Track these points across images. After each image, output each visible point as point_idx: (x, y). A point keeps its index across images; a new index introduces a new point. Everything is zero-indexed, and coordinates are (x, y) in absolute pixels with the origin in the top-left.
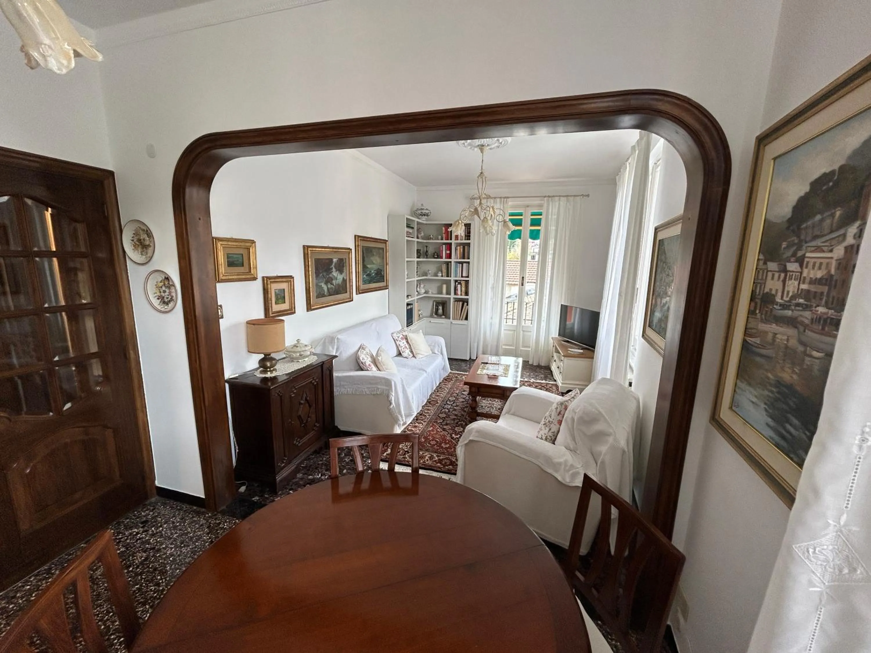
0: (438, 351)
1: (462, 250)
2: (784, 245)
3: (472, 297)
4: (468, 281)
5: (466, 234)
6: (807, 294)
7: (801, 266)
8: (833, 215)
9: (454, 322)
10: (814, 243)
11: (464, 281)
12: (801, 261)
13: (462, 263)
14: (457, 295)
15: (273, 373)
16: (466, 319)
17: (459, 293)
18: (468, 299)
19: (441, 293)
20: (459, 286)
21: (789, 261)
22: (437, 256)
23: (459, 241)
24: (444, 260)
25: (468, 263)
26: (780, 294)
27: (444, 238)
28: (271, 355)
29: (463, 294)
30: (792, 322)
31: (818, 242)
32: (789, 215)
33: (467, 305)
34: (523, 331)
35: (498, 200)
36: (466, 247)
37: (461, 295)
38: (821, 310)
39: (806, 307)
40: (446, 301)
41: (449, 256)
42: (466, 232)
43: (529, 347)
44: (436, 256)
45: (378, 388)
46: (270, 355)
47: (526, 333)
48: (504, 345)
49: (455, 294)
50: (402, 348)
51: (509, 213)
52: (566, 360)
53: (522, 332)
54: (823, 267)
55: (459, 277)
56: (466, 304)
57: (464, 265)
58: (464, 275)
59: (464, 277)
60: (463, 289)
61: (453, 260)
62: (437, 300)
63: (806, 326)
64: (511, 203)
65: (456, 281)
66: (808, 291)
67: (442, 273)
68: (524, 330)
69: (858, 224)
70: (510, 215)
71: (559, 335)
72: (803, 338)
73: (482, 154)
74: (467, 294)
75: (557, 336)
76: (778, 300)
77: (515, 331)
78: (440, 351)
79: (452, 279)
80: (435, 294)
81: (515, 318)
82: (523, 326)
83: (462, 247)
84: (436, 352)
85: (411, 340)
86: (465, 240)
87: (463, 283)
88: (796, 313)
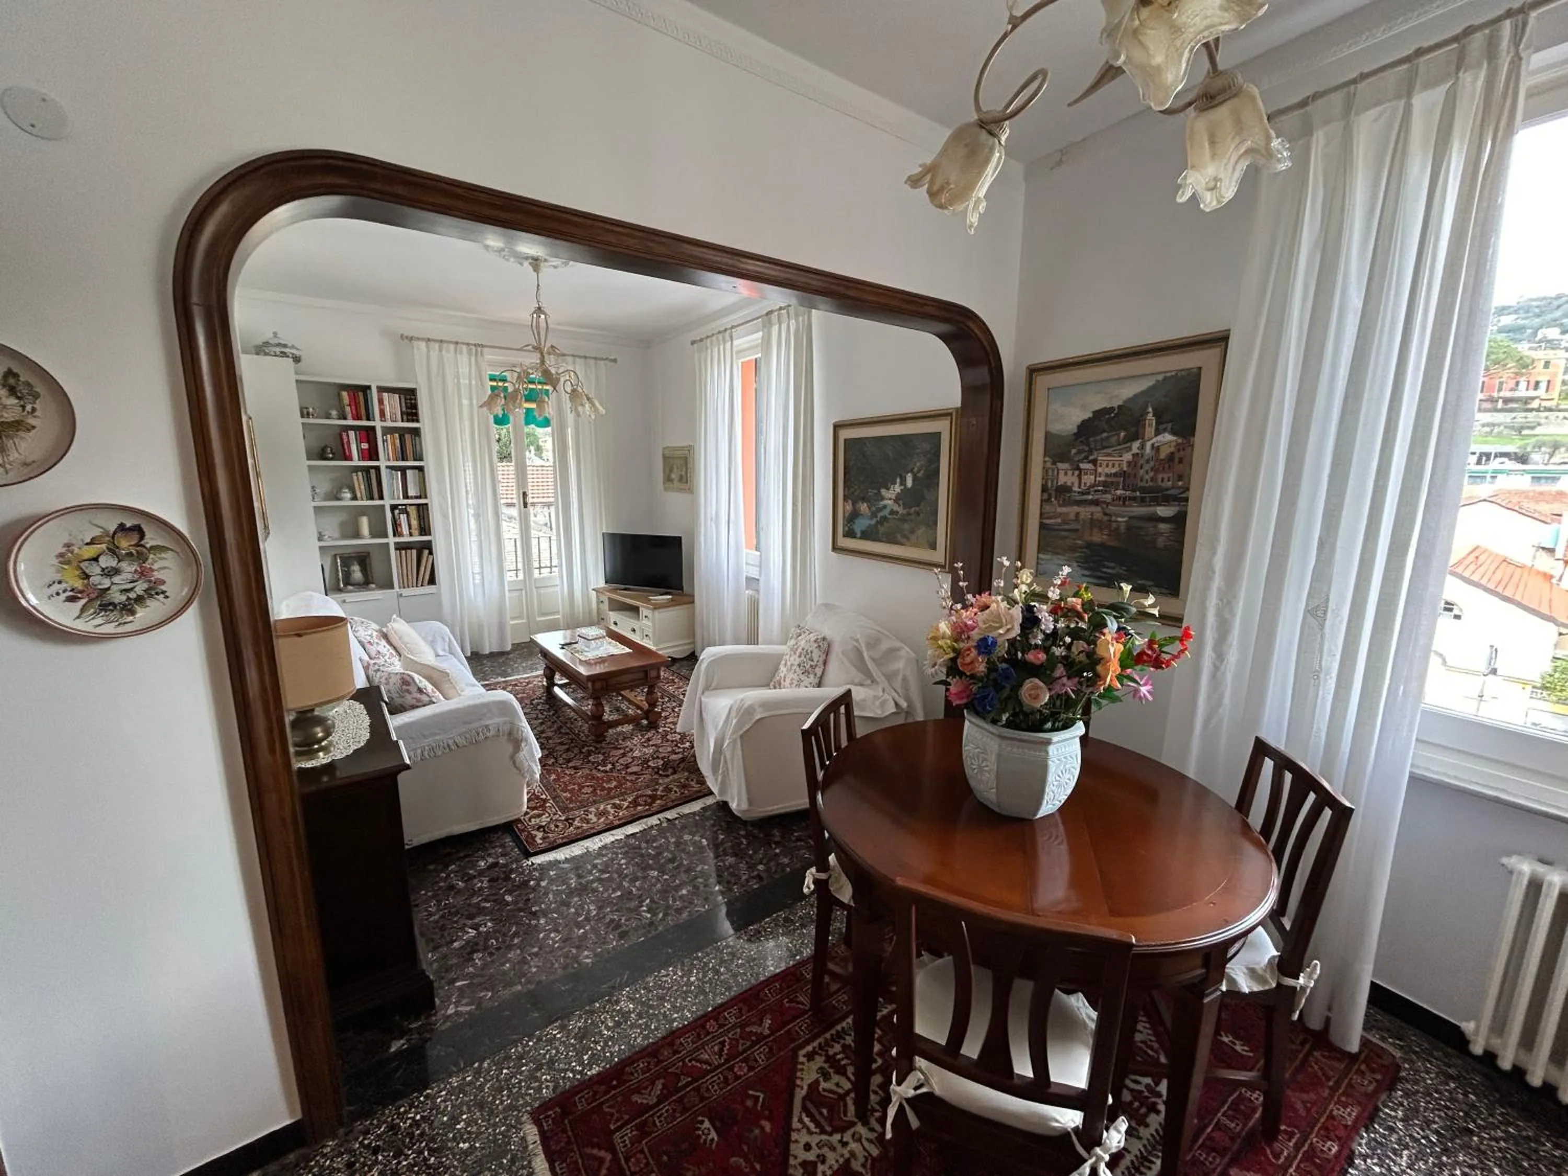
0: (444, 650)
1: (398, 441)
2: (1074, 451)
3: (438, 538)
4: (426, 504)
5: (404, 409)
6: (1105, 484)
7: (1095, 465)
8: (1119, 435)
9: (405, 592)
10: (1105, 451)
11: (413, 507)
12: (1094, 462)
13: (403, 470)
14: (401, 535)
15: (330, 752)
16: (432, 581)
17: (405, 529)
18: (430, 542)
19: (357, 535)
20: (403, 517)
21: (1082, 462)
22: (333, 454)
23: (389, 424)
24: (356, 462)
25: (421, 469)
26: (1076, 484)
27: (350, 416)
28: (316, 713)
29: (415, 531)
30: (1096, 503)
31: (1109, 451)
32: (1076, 431)
33: (431, 553)
34: (537, 588)
35: (464, 348)
36: (407, 437)
37: (411, 535)
38: (1119, 492)
39: (1105, 492)
40: (369, 553)
41: (372, 454)
42: (403, 405)
43: (558, 613)
44: (331, 456)
45: (487, 727)
46: (313, 710)
47: (542, 591)
48: (513, 619)
49: (396, 533)
50: (386, 657)
51: (490, 375)
52: (656, 613)
53: (534, 590)
54: (1117, 466)
55: (399, 498)
56: (426, 552)
57: (409, 473)
58: (411, 492)
59: (412, 498)
60: (414, 523)
61: (382, 463)
62: (340, 551)
63: (1108, 504)
64: (489, 355)
65: (394, 508)
66: (1106, 482)
67: (352, 490)
68: (538, 585)
69: (1140, 441)
70: (491, 380)
71: (606, 582)
72: (1107, 511)
73: (535, 274)
74: (425, 529)
75: (601, 583)
76: (1076, 488)
77: (521, 590)
78: (447, 648)
79: (387, 502)
80: (337, 539)
81: (520, 566)
82: (536, 580)
83: (397, 435)
84: (441, 653)
85: (400, 638)
86: (402, 421)
87: (413, 511)
88: (1096, 497)
